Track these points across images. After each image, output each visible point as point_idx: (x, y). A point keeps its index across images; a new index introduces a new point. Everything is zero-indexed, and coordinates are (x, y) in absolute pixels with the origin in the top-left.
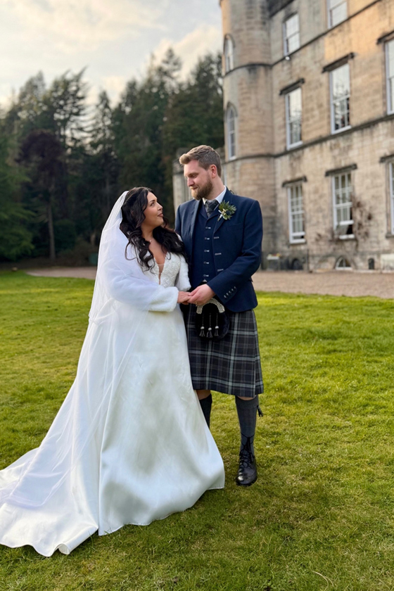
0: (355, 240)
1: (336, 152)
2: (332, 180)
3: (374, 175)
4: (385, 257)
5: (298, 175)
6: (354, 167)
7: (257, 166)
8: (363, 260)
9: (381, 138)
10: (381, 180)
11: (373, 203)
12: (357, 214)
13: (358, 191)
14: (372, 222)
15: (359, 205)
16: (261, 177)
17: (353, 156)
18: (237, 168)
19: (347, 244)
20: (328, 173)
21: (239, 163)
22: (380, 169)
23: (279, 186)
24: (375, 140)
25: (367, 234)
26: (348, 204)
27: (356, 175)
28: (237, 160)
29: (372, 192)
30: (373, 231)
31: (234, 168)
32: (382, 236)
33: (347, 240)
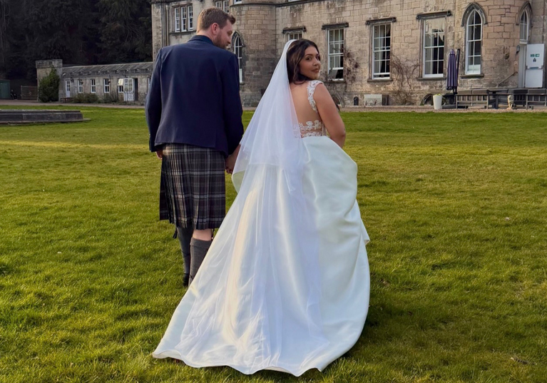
0: (345, 82)
1: (332, 11)
2: (327, 32)
3: (361, 34)
4: (366, 97)
5: (298, 25)
6: (347, 25)
7: (261, 12)
8: (350, 98)
9: (368, 6)
10: (367, 38)
11: (359, 55)
12: (347, 63)
13: (348, 44)
14: (358, 70)
15: (349, 55)
16: (265, 22)
17: (346, 16)
18: (243, 13)
19: (338, 86)
20: (325, 27)
21: (245, 8)
22: (366, 29)
23: (280, 32)
24: (363, 7)
25: (354, 79)
26: (339, 54)
27: (348, 32)
28: (242, 5)
29: (359, 46)
30: (358, 76)
31: (240, 12)
32: (365, 81)
33: (338, 82)
